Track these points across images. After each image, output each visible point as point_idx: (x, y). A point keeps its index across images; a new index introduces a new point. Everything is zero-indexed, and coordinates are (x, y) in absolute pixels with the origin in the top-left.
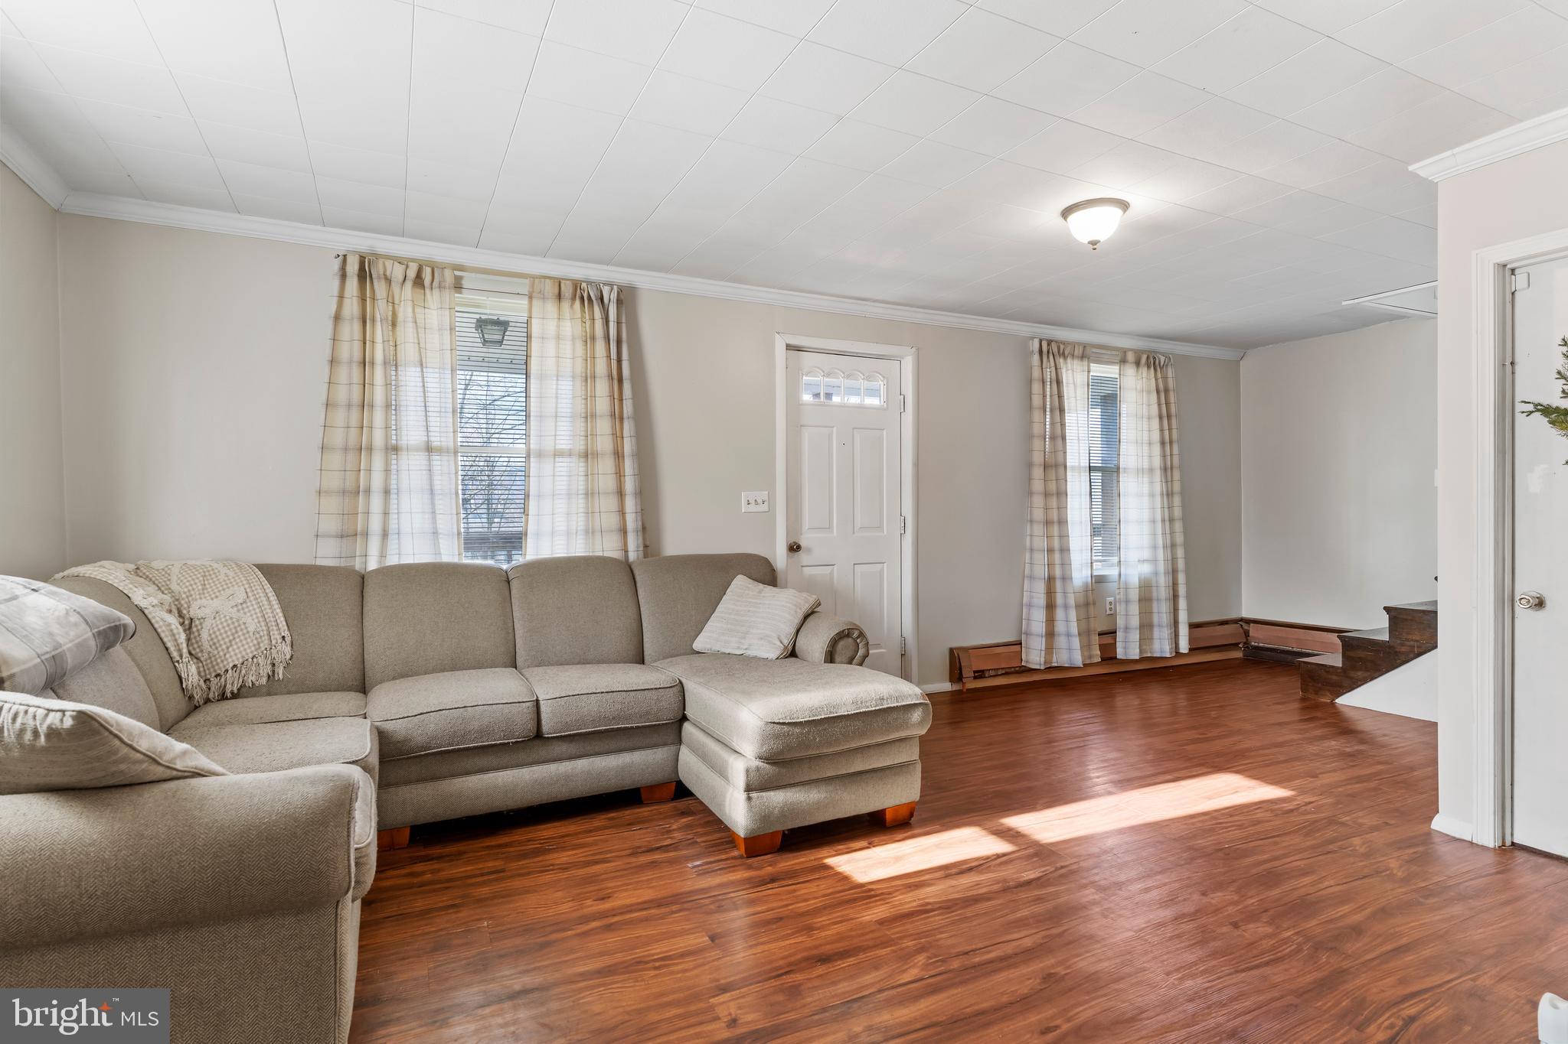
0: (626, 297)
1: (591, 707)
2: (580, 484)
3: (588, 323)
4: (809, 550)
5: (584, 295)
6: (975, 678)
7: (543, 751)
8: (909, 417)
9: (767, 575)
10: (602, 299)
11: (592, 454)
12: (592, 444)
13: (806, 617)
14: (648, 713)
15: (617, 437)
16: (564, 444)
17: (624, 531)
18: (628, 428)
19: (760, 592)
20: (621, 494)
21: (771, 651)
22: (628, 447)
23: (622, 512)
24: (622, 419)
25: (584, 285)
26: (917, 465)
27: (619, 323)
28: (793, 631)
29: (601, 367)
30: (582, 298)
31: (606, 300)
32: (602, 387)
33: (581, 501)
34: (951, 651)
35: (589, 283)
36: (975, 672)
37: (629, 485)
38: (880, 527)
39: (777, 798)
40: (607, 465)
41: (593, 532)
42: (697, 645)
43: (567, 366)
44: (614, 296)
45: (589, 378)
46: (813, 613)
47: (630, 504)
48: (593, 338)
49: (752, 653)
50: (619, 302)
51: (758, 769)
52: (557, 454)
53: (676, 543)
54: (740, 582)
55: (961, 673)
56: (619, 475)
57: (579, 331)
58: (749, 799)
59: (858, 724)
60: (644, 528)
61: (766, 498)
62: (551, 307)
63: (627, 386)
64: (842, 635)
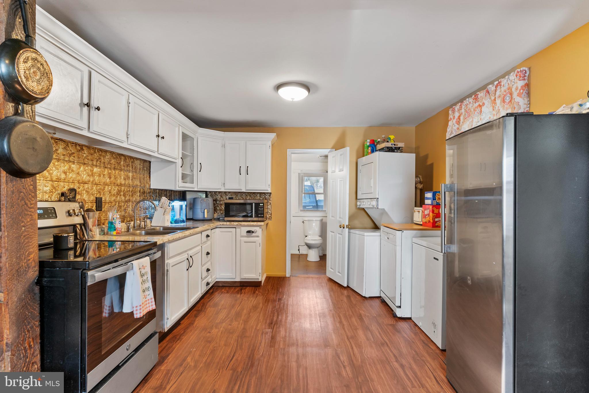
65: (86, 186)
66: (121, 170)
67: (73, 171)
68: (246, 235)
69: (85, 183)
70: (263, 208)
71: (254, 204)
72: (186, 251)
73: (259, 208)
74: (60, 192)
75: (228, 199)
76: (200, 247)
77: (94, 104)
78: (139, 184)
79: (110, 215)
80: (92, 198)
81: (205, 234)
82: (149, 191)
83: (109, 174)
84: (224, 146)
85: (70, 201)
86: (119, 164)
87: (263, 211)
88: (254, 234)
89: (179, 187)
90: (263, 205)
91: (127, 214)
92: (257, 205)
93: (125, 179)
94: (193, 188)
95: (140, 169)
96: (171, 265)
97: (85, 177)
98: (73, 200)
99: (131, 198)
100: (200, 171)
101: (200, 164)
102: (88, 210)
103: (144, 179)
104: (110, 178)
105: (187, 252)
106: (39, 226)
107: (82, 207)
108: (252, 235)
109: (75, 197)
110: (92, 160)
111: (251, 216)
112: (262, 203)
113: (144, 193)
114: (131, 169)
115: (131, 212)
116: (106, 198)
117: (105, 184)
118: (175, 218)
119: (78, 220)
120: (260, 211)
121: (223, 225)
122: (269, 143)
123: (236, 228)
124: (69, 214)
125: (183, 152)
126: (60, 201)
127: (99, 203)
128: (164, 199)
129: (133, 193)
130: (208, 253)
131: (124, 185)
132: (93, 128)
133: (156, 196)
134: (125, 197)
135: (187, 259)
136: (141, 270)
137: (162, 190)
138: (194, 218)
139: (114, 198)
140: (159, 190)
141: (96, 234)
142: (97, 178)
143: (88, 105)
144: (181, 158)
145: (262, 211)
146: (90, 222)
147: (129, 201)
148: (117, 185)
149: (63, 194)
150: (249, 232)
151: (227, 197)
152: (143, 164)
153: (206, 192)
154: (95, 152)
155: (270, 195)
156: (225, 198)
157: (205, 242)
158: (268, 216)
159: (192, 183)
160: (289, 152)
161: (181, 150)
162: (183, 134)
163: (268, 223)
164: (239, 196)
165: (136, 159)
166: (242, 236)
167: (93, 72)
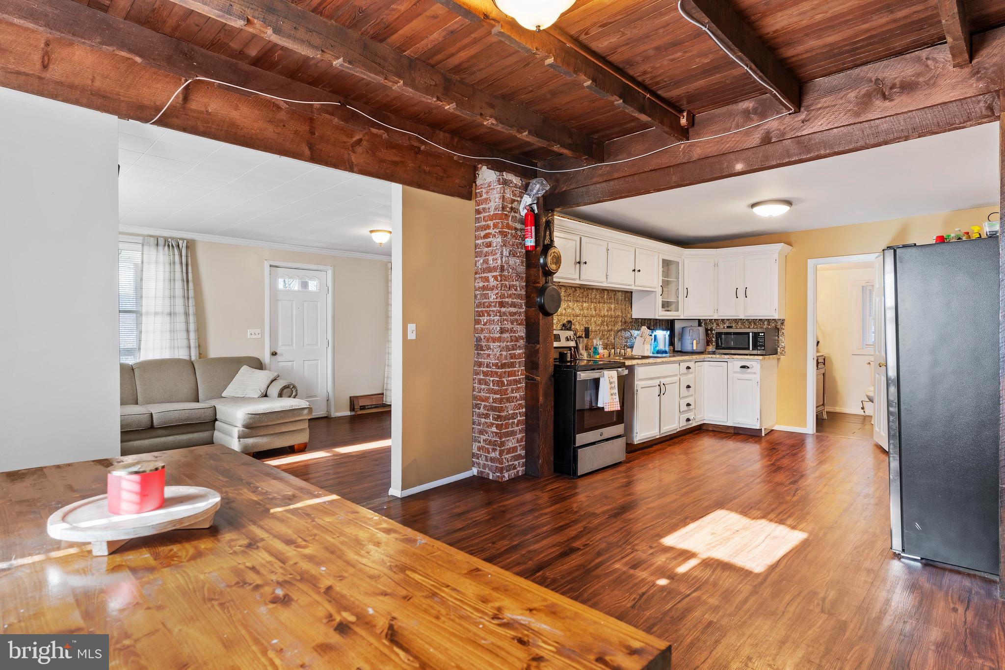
0: (191, 245)
1: (176, 415)
2: (168, 327)
3: (172, 257)
4: (281, 355)
5: (170, 244)
6: (361, 409)
7: (154, 433)
8: (330, 296)
9: (259, 365)
10: (179, 246)
11: (174, 314)
12: (174, 309)
13: (272, 381)
14: (200, 418)
15: (186, 306)
16: (159, 309)
17: (189, 347)
18: (191, 302)
19: (253, 372)
20: (188, 331)
21: (256, 395)
22: (191, 310)
23: (188, 339)
24: (188, 298)
25: (170, 240)
26: (334, 317)
27: (187, 256)
28: (266, 387)
29: (178, 275)
30: (169, 246)
31: (181, 246)
32: (179, 285)
33: (168, 334)
34: (350, 397)
35: (172, 238)
36: (361, 406)
37: (192, 327)
38: (317, 344)
39: (250, 441)
40: (181, 319)
41: (174, 348)
42: (223, 395)
43: (161, 276)
44: (185, 245)
45: (172, 280)
46: (275, 379)
47: (192, 336)
48: (174, 263)
49: (248, 396)
50: (187, 247)
51: (243, 431)
52: (156, 314)
53: (215, 351)
54: (245, 369)
55: (354, 408)
56: (187, 323)
57: (167, 259)
58: (239, 441)
59: (282, 414)
60: (199, 346)
61: (260, 332)
62: (153, 250)
63: (191, 284)
64: (285, 387)
65: (578, 318)
66: (604, 303)
67: (570, 307)
68: (740, 371)
69: (577, 316)
70: (764, 339)
71: (751, 334)
72: (658, 378)
73: (759, 339)
74: (562, 323)
76: (677, 378)
77: (583, 260)
78: (621, 314)
79: (595, 341)
80: (582, 328)
81: (685, 365)
82: (631, 320)
83: (595, 307)
84: (716, 265)
85: (568, 330)
86: (603, 298)
87: (764, 342)
88: (749, 370)
89: (659, 316)
90: (764, 335)
91: (609, 342)
92: (756, 335)
93: (608, 311)
94: (679, 316)
95: (622, 300)
96: (640, 386)
97: (578, 311)
98: (570, 329)
99: (613, 328)
100: (687, 297)
101: (687, 289)
102: (580, 337)
103: (625, 309)
104: (595, 310)
105: (660, 380)
106: (554, 346)
107: (575, 334)
108: (747, 371)
109: (571, 327)
110: (582, 298)
111: (748, 349)
112: (762, 333)
113: (625, 322)
114: (613, 301)
115: (613, 341)
116: (592, 328)
117: (592, 316)
118: (657, 348)
119: (572, 344)
120: (760, 342)
121: (712, 358)
122: (776, 256)
123: (727, 362)
124: (567, 339)
125: (664, 279)
126: (562, 330)
127: (587, 331)
128: (644, 328)
129: (615, 323)
130: (688, 387)
131: (607, 316)
132: (583, 277)
133: (639, 326)
134: (608, 327)
135: (659, 386)
136: (611, 379)
137: (645, 319)
138: (683, 351)
139: (599, 327)
140: (642, 319)
141: (584, 355)
142: (586, 311)
143: (579, 263)
144: (661, 286)
145: (762, 342)
146: (581, 346)
147: (611, 330)
148: (602, 317)
149: (564, 325)
150: (743, 367)
152: (625, 295)
153: (699, 320)
154: (585, 291)
155: (783, 322)
156: (722, 327)
157: (685, 374)
158: (779, 350)
159: (677, 310)
160: (811, 263)
161: (661, 278)
162: (663, 260)
163: (779, 359)
164: (739, 324)
165: (619, 291)
166: (735, 372)
167: (583, 238)
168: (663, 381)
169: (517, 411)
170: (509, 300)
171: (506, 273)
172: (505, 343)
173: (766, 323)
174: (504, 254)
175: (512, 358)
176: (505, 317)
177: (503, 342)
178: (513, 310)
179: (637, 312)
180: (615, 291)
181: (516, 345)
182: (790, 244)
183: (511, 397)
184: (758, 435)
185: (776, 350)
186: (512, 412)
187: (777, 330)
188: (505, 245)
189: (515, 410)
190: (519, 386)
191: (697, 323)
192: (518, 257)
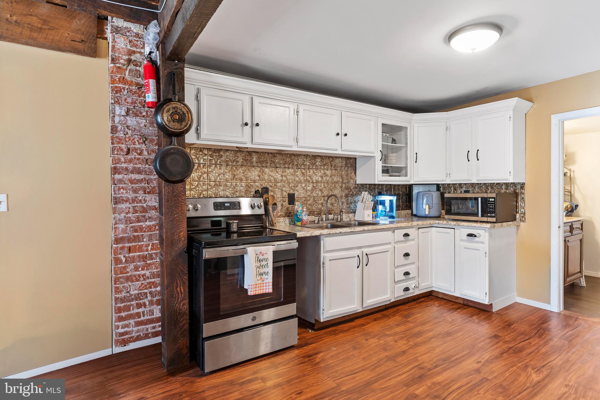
65: (278, 185)
66: (317, 169)
68: (466, 239)
69: (277, 182)
70: (493, 205)
71: (480, 199)
72: (361, 248)
73: (489, 205)
74: (254, 190)
75: (463, 192)
78: (340, 180)
80: (285, 194)
81: (405, 232)
82: (355, 186)
83: (303, 173)
84: (448, 129)
87: (495, 208)
88: (476, 239)
89: (378, 181)
90: (494, 201)
92: (485, 201)
93: (321, 177)
94: (409, 181)
95: (341, 166)
96: (328, 259)
97: (278, 178)
100: (416, 162)
101: (416, 153)
103: (347, 175)
108: (474, 240)
110: (284, 164)
111: (476, 215)
112: (492, 198)
113: (347, 188)
114: (329, 167)
116: (299, 194)
119: (260, 211)
120: (490, 208)
121: (438, 223)
122: (510, 113)
123: (454, 229)
124: (252, 207)
125: (383, 143)
127: (291, 198)
128: (365, 194)
130: (407, 255)
132: (256, 140)
133: (361, 191)
135: (358, 256)
136: (258, 256)
139: (309, 193)
142: (289, 178)
144: (381, 151)
145: (492, 208)
148: (313, 183)
149: (256, 192)
150: (470, 235)
151: (463, 190)
152: (346, 161)
155: (522, 186)
156: (459, 191)
157: (401, 242)
158: (518, 216)
159: (406, 176)
160: (555, 119)
161: (380, 143)
162: (383, 124)
163: (518, 226)
164: (476, 188)
165: (337, 157)
166: (462, 240)
167: (254, 97)
168: (366, 250)
169: (146, 291)
170: (131, 166)
171: (121, 135)
172: (123, 215)
173: (504, 187)
174: (117, 112)
175: (136, 231)
176: (121, 186)
177: (119, 214)
178: (134, 176)
179: (362, 178)
180: (331, 157)
181: (144, 216)
182: (531, 100)
183: (135, 276)
184: (489, 310)
185: (515, 216)
186: (137, 292)
187: (516, 195)
188: (117, 102)
189: (141, 290)
190: (149, 262)
191: (435, 188)
192: (143, 116)
